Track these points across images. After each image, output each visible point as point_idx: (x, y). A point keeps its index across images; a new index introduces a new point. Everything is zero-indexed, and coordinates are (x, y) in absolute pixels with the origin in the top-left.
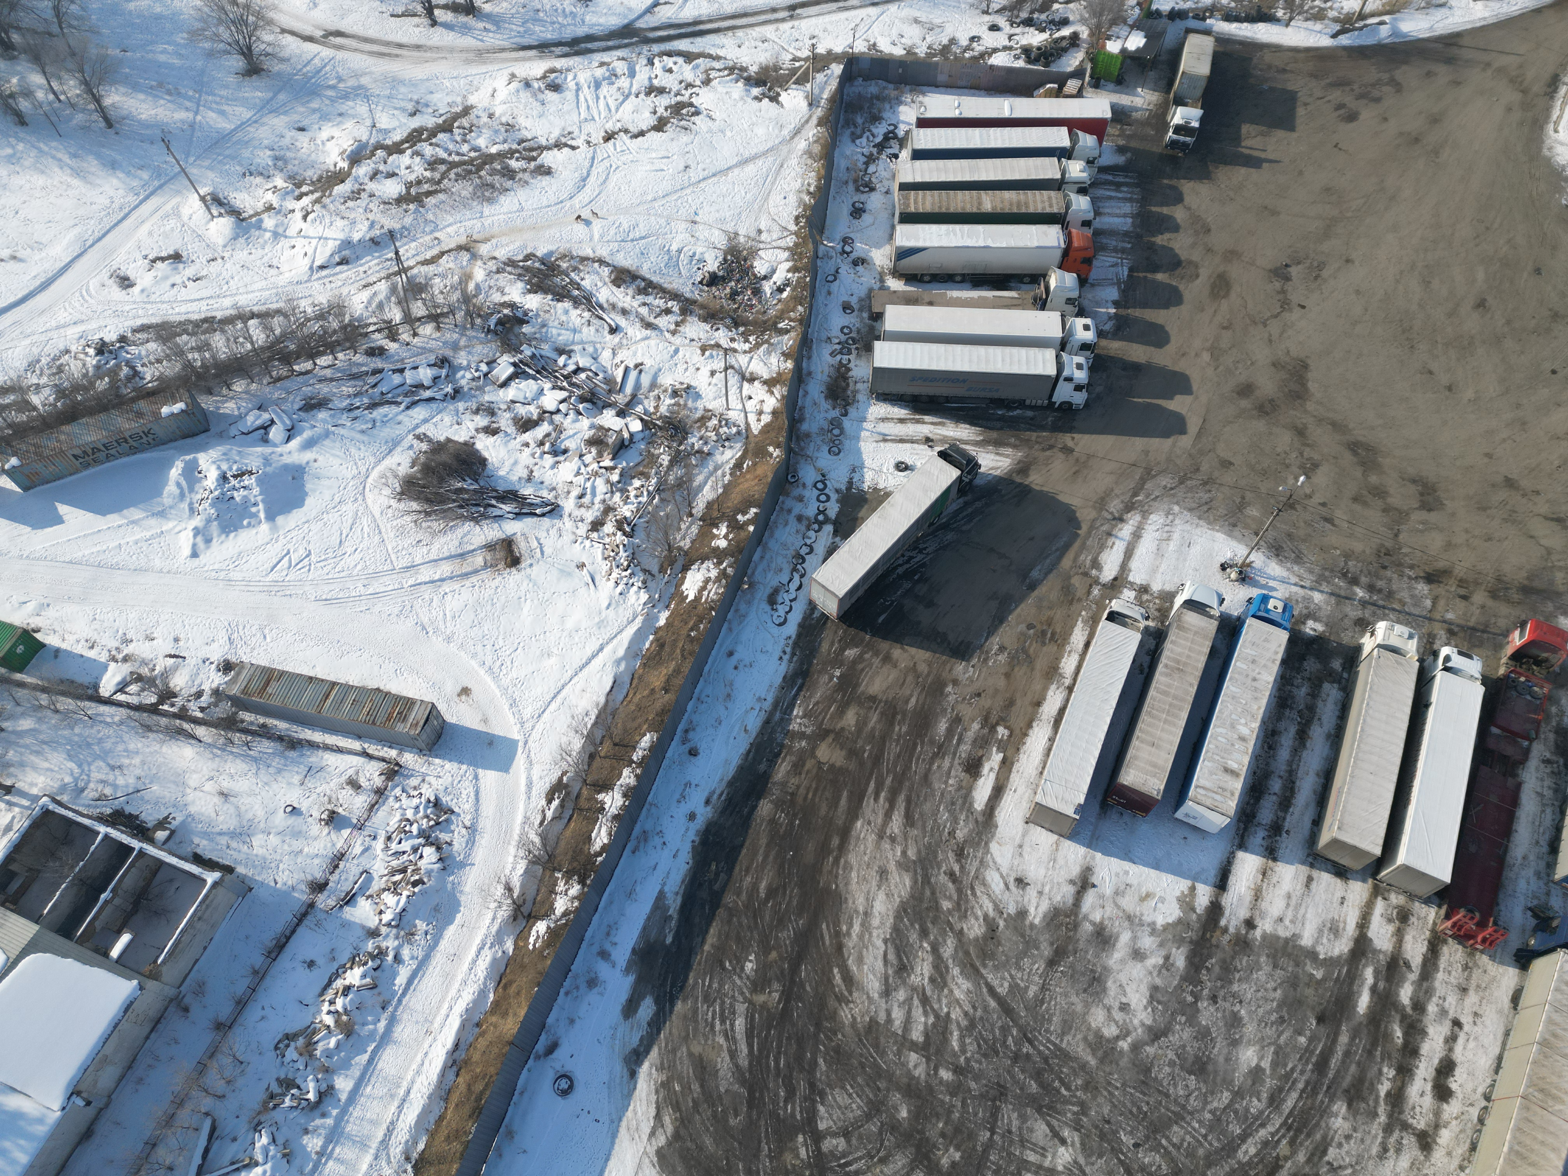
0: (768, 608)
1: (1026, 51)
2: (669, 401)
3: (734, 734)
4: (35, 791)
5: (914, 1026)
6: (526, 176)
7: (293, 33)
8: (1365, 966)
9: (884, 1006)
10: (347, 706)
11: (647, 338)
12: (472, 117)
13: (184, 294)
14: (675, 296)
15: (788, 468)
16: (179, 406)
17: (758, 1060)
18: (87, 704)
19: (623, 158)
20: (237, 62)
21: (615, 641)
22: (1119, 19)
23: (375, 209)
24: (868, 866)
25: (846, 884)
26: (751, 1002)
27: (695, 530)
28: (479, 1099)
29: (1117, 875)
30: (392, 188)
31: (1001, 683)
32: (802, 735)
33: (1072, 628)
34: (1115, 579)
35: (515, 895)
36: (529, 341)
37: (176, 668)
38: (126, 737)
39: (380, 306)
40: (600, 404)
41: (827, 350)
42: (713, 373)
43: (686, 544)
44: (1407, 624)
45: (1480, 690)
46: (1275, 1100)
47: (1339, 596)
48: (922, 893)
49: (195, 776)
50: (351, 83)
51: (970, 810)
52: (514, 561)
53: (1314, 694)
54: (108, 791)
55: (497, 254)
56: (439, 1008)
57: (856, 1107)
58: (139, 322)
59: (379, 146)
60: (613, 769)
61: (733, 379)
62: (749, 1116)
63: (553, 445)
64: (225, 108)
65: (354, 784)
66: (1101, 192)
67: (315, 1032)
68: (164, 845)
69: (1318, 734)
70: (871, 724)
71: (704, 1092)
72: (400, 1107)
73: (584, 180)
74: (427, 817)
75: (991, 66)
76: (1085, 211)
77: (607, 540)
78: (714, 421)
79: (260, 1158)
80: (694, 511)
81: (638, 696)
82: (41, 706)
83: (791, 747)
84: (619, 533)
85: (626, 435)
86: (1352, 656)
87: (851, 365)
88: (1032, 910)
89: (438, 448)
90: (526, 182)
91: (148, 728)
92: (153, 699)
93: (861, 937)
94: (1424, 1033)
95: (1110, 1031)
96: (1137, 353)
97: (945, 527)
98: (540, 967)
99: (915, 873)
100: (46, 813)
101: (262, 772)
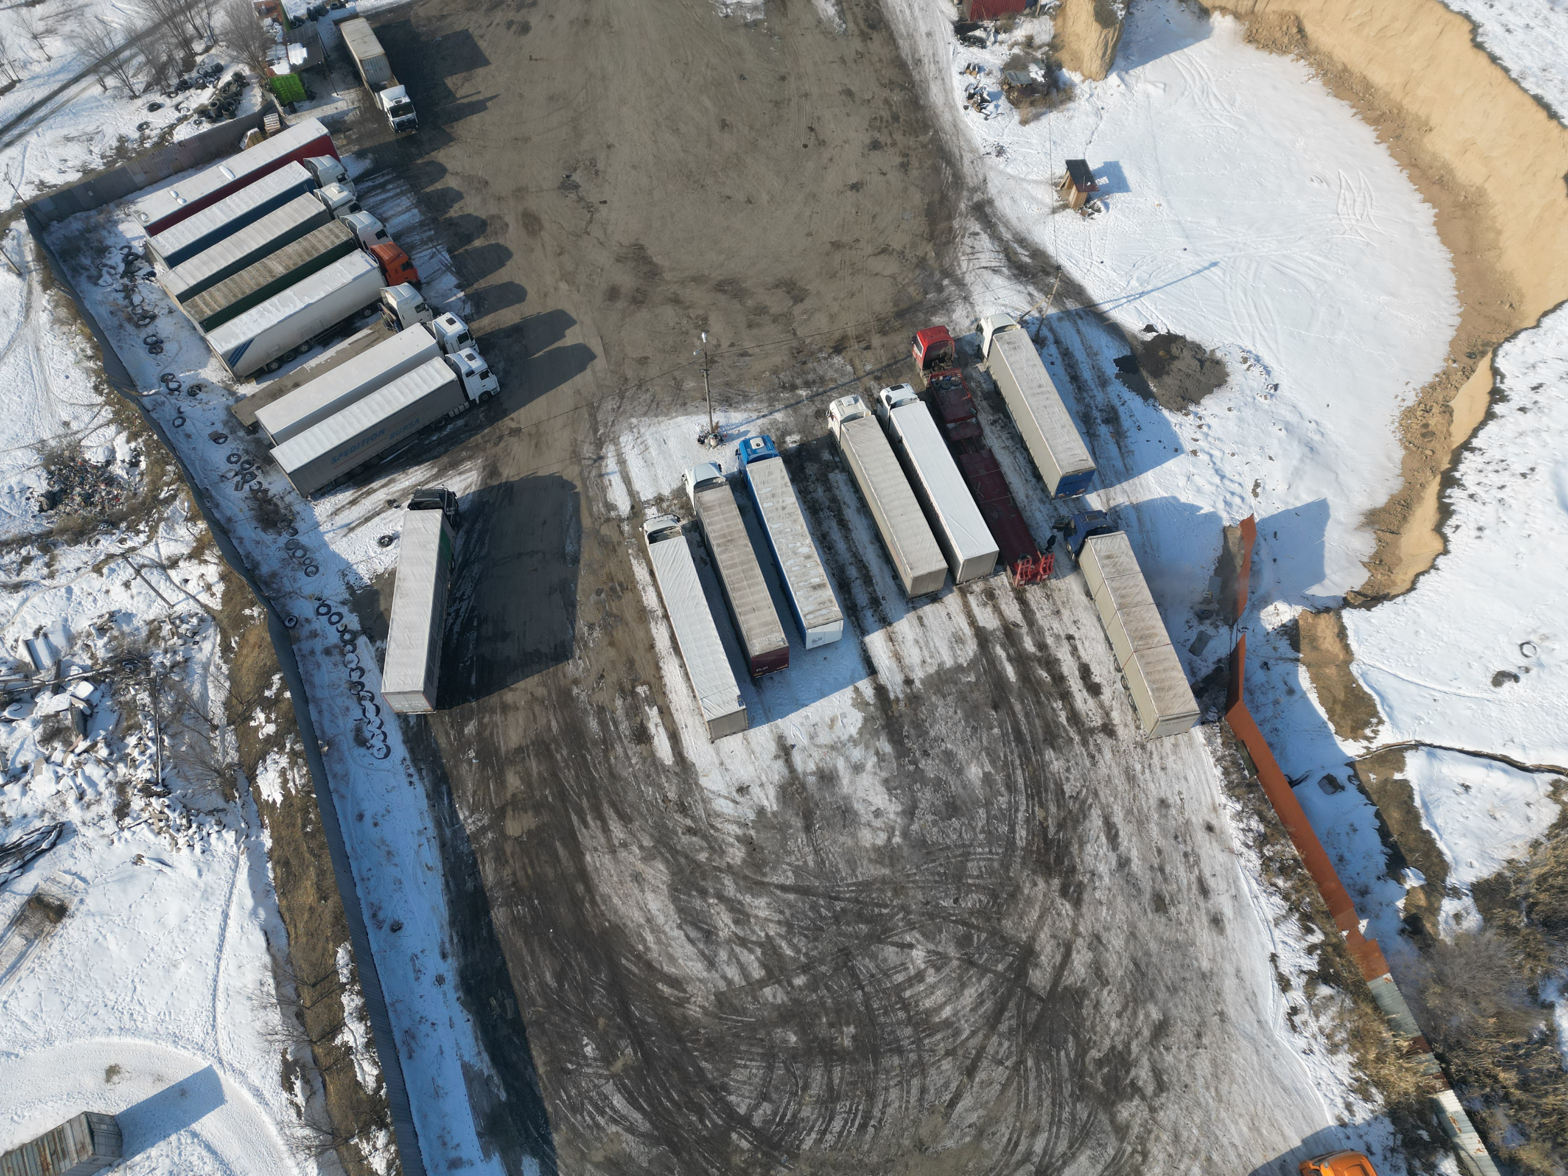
0: (363, 750)
1: (203, 112)
2: (100, 643)
3: (421, 880)
5: (750, 968)
8: (993, 648)
9: (717, 976)
11: (25, 600)
14: (23, 540)
15: (278, 617)
17: (655, 1115)
21: (235, 898)
22: (267, 43)
24: (621, 882)
25: (616, 913)
26: (613, 1076)
27: (230, 738)
29: (802, 724)
31: (612, 653)
33: (631, 568)
34: (633, 507)
40: (26, 696)
41: (229, 488)
42: (127, 585)
43: (233, 756)
44: (847, 393)
45: (922, 406)
46: (1011, 787)
47: (791, 405)
48: (679, 865)
51: (665, 770)
52: (59, 912)
53: (829, 489)
57: (756, 1069)
60: (329, 1007)
61: (155, 577)
62: (682, 1162)
66: (372, 201)
69: (851, 514)
70: (535, 771)
75: (180, 143)
76: (373, 224)
77: (145, 815)
78: (167, 628)
80: (216, 722)
81: (301, 926)
83: (481, 848)
84: (153, 800)
85: (81, 705)
86: (831, 442)
87: (265, 486)
88: (766, 803)
93: (659, 942)
94: (1057, 661)
95: (881, 839)
96: (508, 316)
97: (466, 564)
99: (662, 854)
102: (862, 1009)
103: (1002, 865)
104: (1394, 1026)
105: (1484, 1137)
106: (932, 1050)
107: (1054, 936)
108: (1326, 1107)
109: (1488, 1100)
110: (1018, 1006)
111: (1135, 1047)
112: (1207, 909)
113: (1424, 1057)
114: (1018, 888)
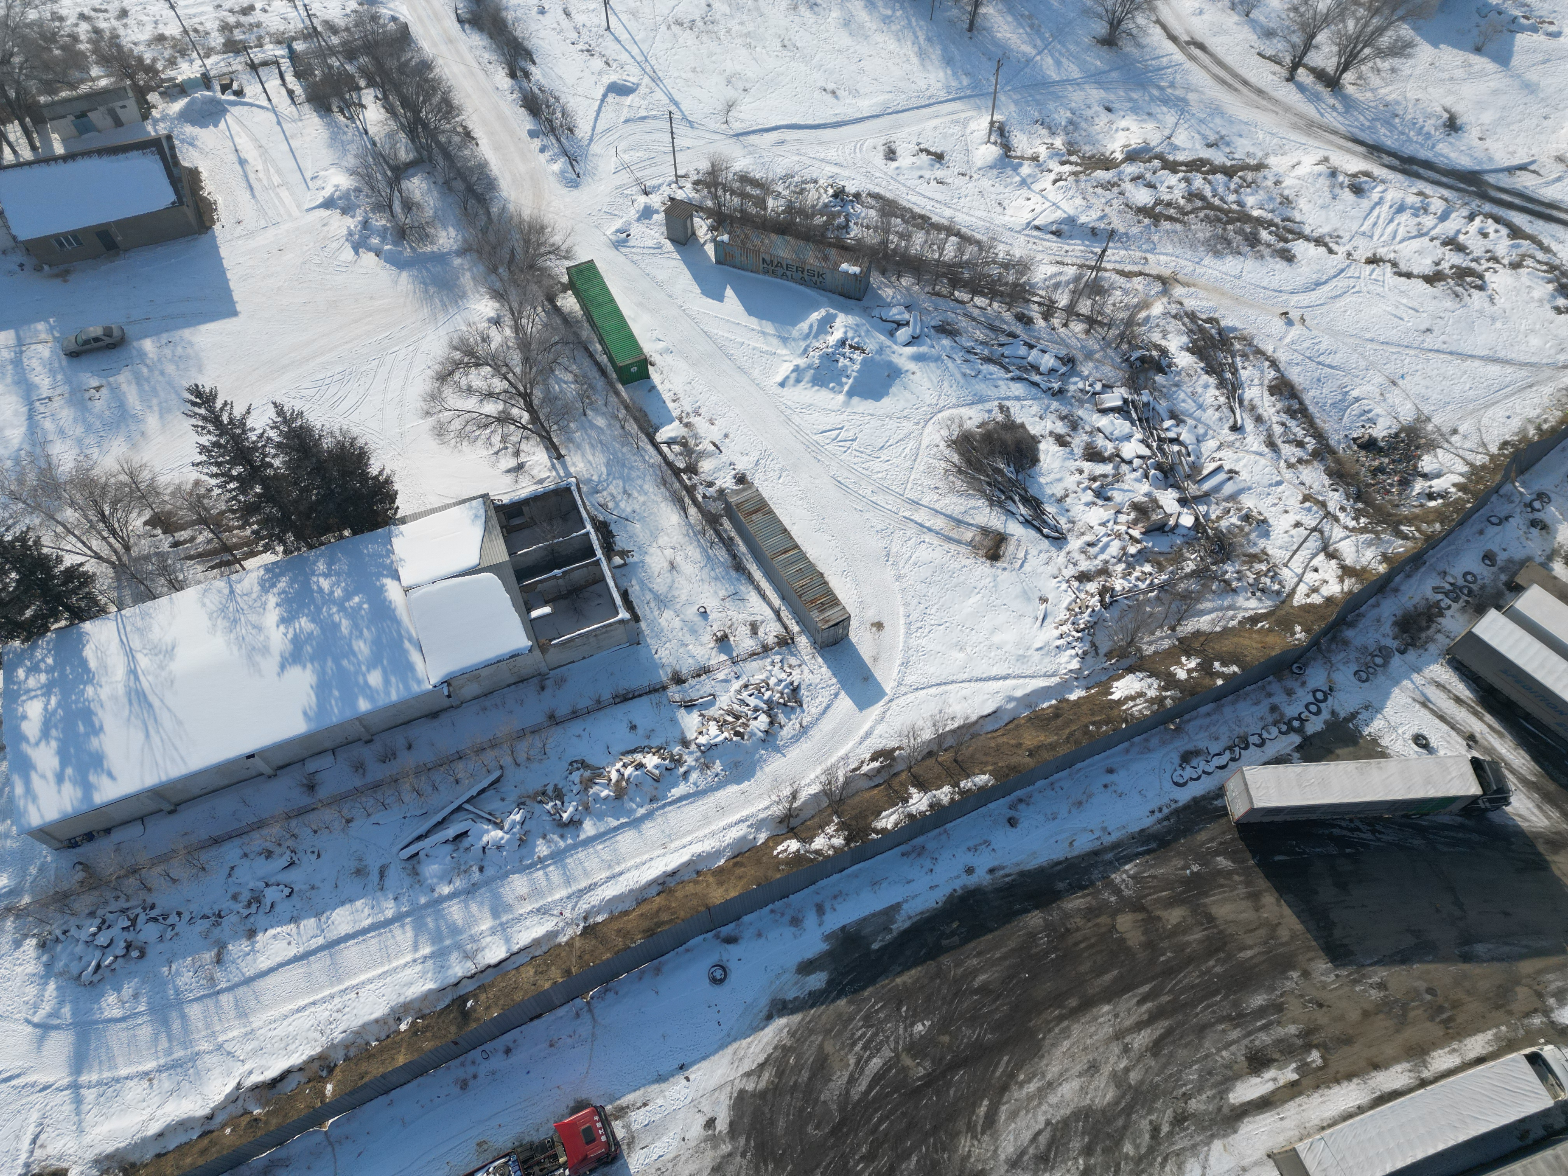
0: (1177, 761)
2: (1235, 520)
3: (1059, 838)
4: (572, 470)
6: (1267, 252)
7: (1164, 27)
10: (793, 569)
11: (1261, 454)
12: (1260, 175)
13: (923, 188)
14: (1319, 435)
15: (1301, 656)
16: (856, 270)
17: (867, 1105)
18: (643, 437)
19: (1371, 287)
20: (1101, 28)
21: (1021, 681)
23: (1115, 206)
24: (1085, 1049)
25: (1053, 1045)
26: (898, 1056)
27: (1166, 644)
28: (659, 924)
30: (1142, 197)
31: (1354, 1015)
32: (1117, 891)
35: (795, 805)
36: (1155, 389)
37: (710, 455)
38: (648, 478)
39: (1057, 286)
40: (1171, 481)
41: (1433, 581)
42: (1298, 525)
43: (1148, 650)
48: (1115, 1118)
49: (665, 538)
50: (1179, 93)
51: (1222, 1094)
52: (994, 556)
54: (611, 505)
55: (1186, 302)
56: (683, 836)
58: (877, 190)
59: (1160, 157)
60: (938, 777)
61: (1314, 543)
62: (826, 1138)
63: (1102, 486)
64: (1064, 60)
65: (754, 628)
67: (600, 775)
68: (614, 568)
70: (1190, 938)
71: (808, 1085)
72: (609, 879)
73: (1318, 284)
74: (782, 693)
77: (1082, 596)
78: (1263, 567)
79: (507, 826)
80: (1179, 628)
81: (1005, 739)
82: (617, 417)
83: (1099, 892)
84: (1097, 598)
85: (1172, 522)
87: (1448, 613)
89: (1010, 426)
90: (1262, 257)
91: (664, 483)
92: (682, 465)
93: (1030, 1098)
97: (1421, 831)
98: (770, 873)
99: (1123, 1096)
100: (568, 490)
101: (706, 570)
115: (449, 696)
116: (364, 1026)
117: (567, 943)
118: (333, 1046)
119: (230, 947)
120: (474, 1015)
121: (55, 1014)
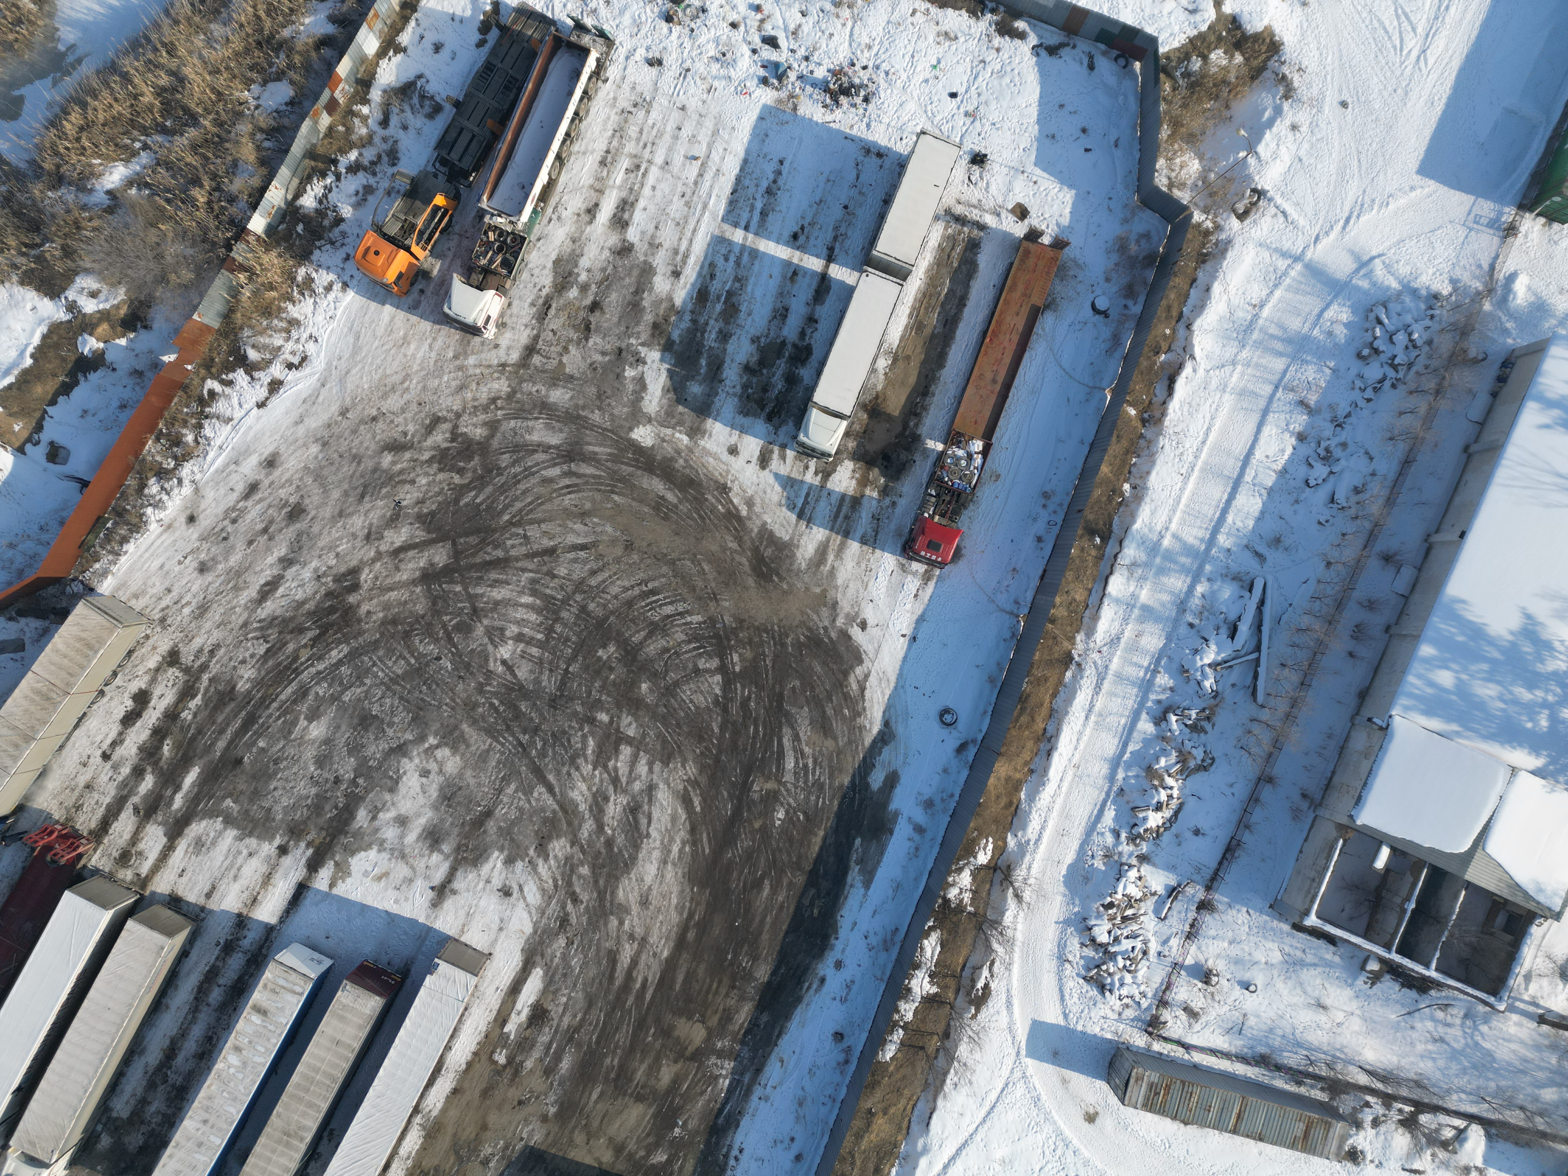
3: (795, 1057)
4: (1515, 1017)
5: (628, 759)
8: (180, 809)
9: (655, 777)
10: (1216, 1104)
17: (774, 732)
18: (1492, 1116)
24: (659, 910)
25: (682, 891)
26: (780, 782)
28: (1023, 710)
29: (406, 899)
31: (493, 1119)
32: (721, 1054)
35: (1011, 890)
37: (1409, 1156)
38: (1438, 1075)
46: (303, 693)
48: (607, 881)
49: (1356, 1028)
51: (547, 968)
53: (144, 1102)
54: (1440, 1014)
56: (1070, 788)
57: (686, 693)
60: (923, 1020)
62: (781, 687)
65: (1192, 1014)
67: (1181, 771)
68: (1368, 955)
70: (644, 1067)
71: (823, 707)
72: (1091, 707)
74: (1110, 974)
79: (1208, 670)
81: (900, 1106)
82: (1541, 1115)
83: (733, 1041)
88: (499, 864)
91: (1418, 1084)
92: (1424, 1118)
93: (672, 840)
94: (141, 749)
95: (443, 753)
98: (980, 821)
99: (612, 904)
100: (1495, 992)
101: (1288, 1031)
102: (580, 658)
103: (377, 649)
104: (235, 292)
105: (263, 190)
106: (562, 588)
107: (397, 569)
108: (344, 304)
109: (232, 200)
110: (474, 555)
111: (426, 456)
112: (268, 475)
113: (240, 259)
114: (384, 622)
115: (1370, 720)
116: (1153, 463)
117: (1074, 637)
118: (1160, 433)
119: (1305, 417)
120: (1086, 537)
121: (1369, 275)
